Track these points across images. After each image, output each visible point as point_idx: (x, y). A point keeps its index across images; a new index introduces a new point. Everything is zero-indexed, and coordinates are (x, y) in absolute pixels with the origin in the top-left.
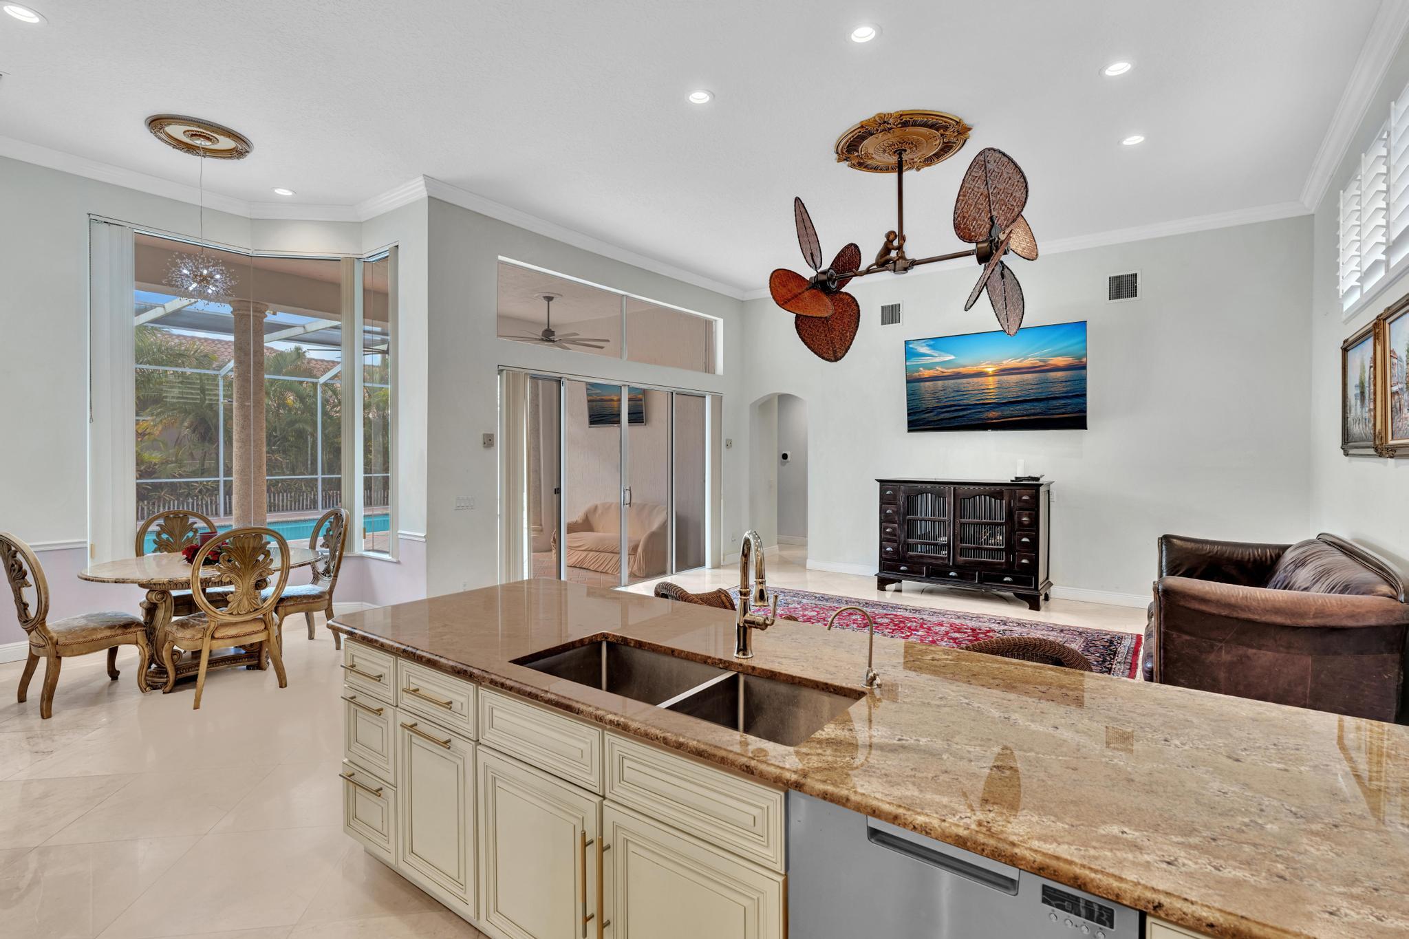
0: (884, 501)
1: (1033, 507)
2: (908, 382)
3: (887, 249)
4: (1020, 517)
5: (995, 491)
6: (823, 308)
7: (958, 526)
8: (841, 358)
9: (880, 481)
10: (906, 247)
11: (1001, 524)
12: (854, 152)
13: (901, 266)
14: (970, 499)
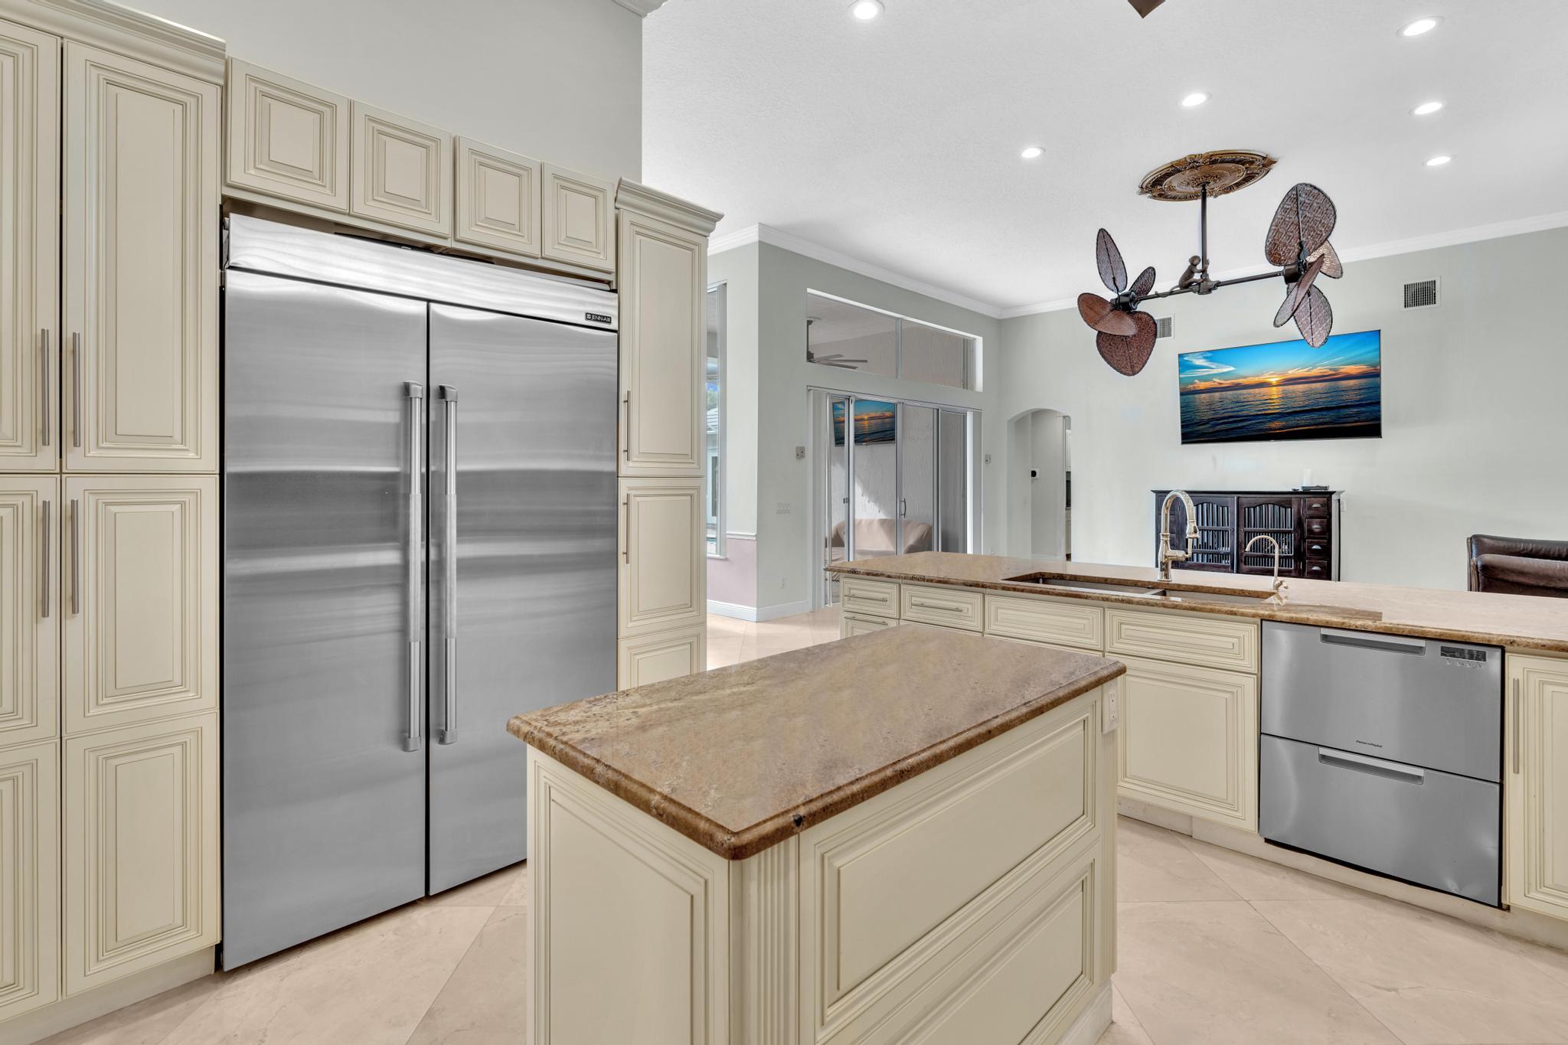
1: (1325, 515)
2: (1182, 394)
3: (1190, 272)
4: (1310, 524)
5: (1282, 499)
6: (1124, 328)
7: (1240, 534)
8: (1136, 373)
9: (1156, 492)
11: (1290, 533)
12: (1157, 186)
13: (1206, 288)
14: (1255, 508)
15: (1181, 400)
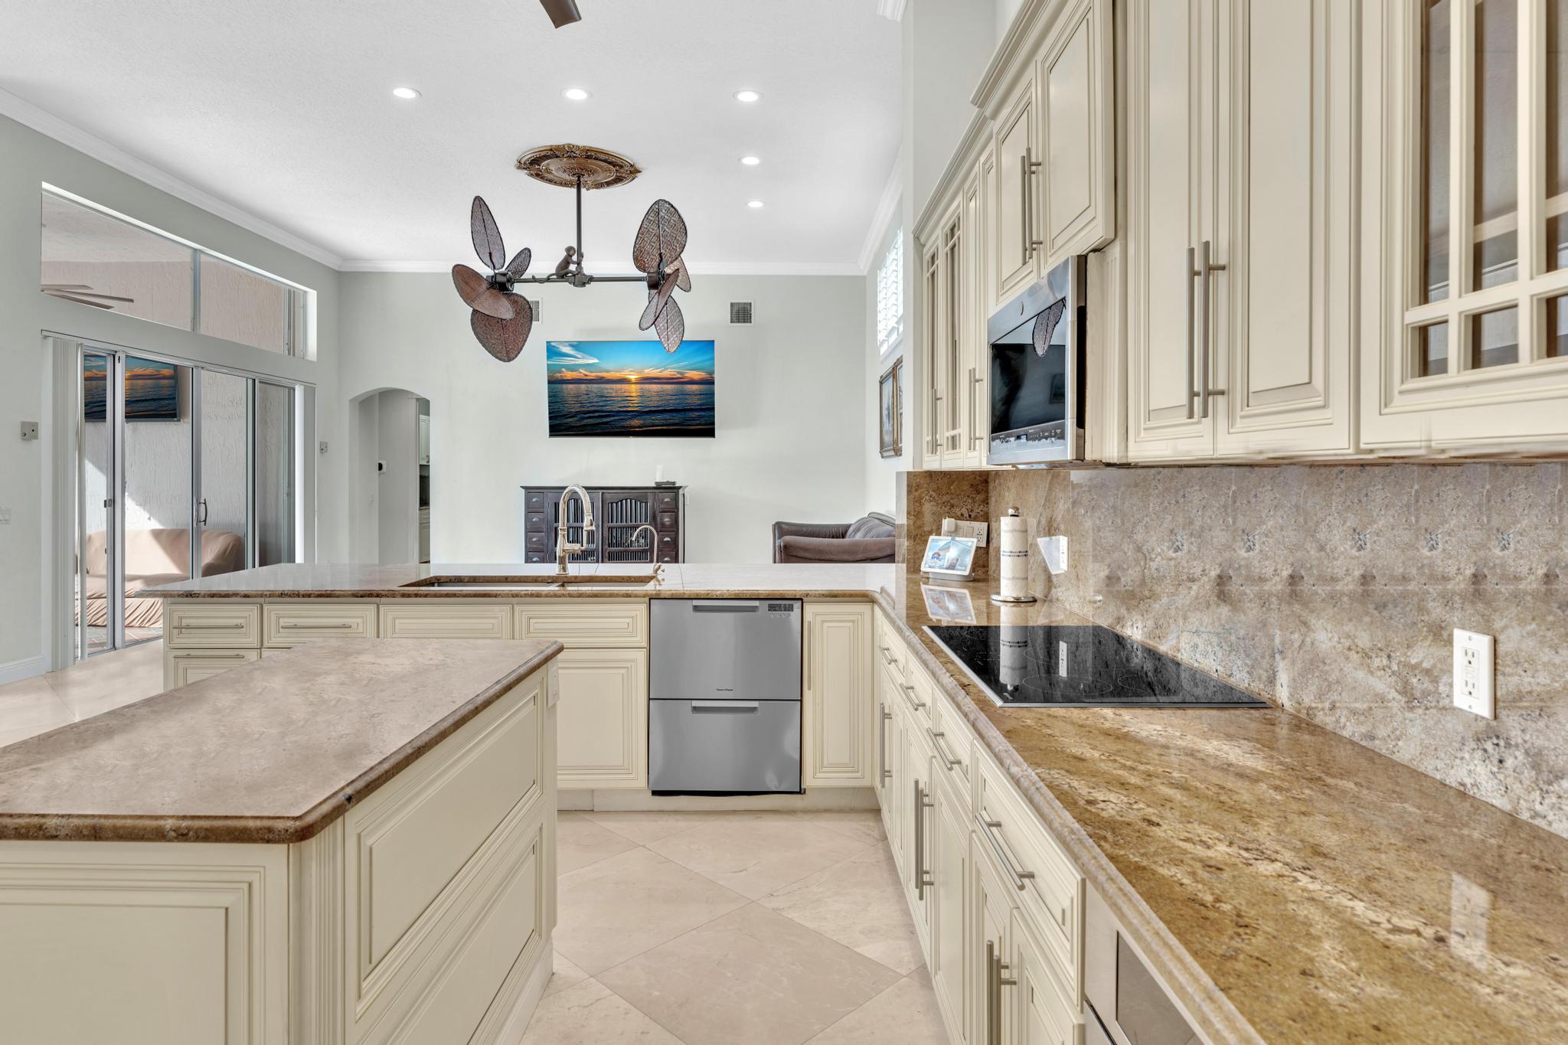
0: (530, 509)
1: (674, 509)
2: (550, 382)
3: (566, 262)
4: (662, 518)
5: (638, 494)
6: (504, 310)
7: (606, 530)
8: (514, 359)
9: (525, 488)
10: (584, 264)
12: (535, 164)
13: (583, 280)
14: (617, 503)
15: (548, 388)
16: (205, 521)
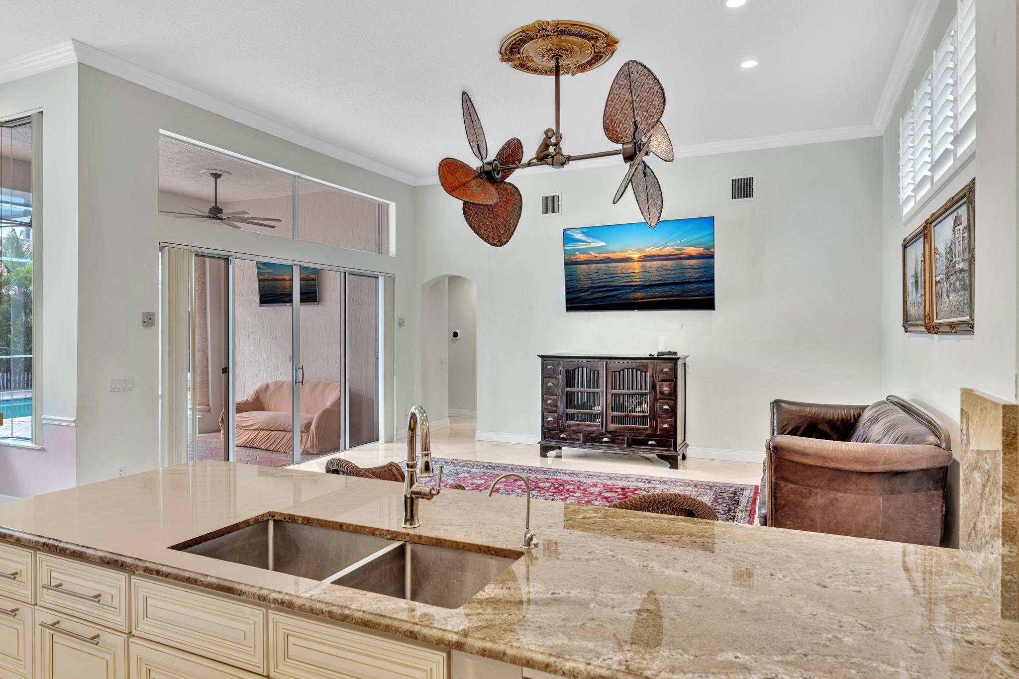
0: (546, 375)
1: (672, 378)
2: (566, 264)
3: (545, 146)
4: (661, 386)
5: (640, 364)
6: (490, 197)
7: (609, 396)
8: (505, 243)
9: (542, 357)
10: (563, 145)
11: (646, 394)
12: (516, 54)
13: (561, 160)
14: (619, 372)
15: (565, 270)
16: (302, 382)
